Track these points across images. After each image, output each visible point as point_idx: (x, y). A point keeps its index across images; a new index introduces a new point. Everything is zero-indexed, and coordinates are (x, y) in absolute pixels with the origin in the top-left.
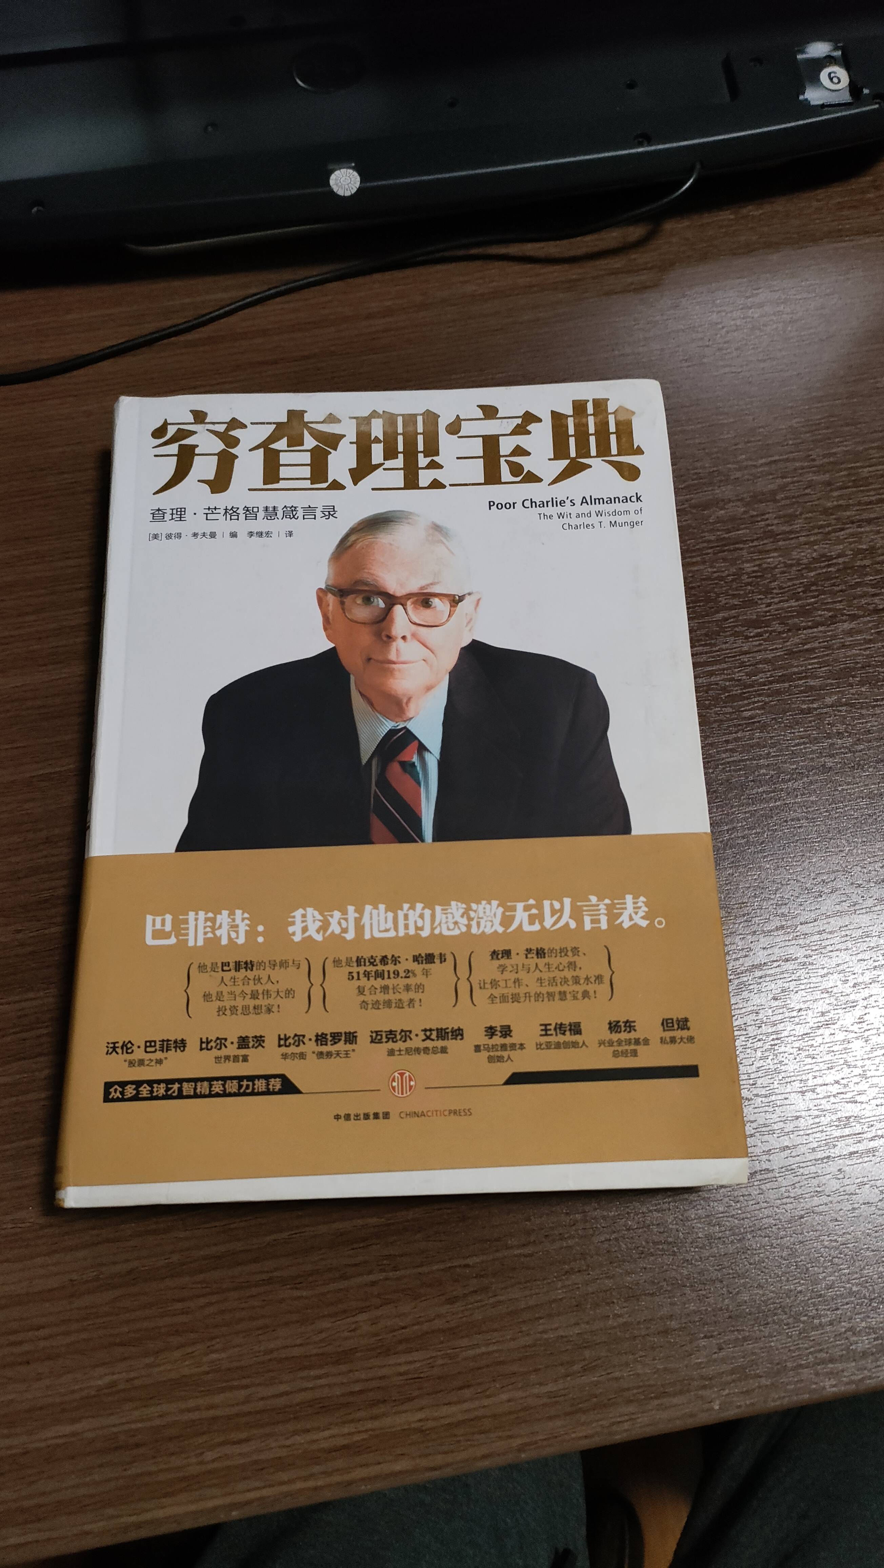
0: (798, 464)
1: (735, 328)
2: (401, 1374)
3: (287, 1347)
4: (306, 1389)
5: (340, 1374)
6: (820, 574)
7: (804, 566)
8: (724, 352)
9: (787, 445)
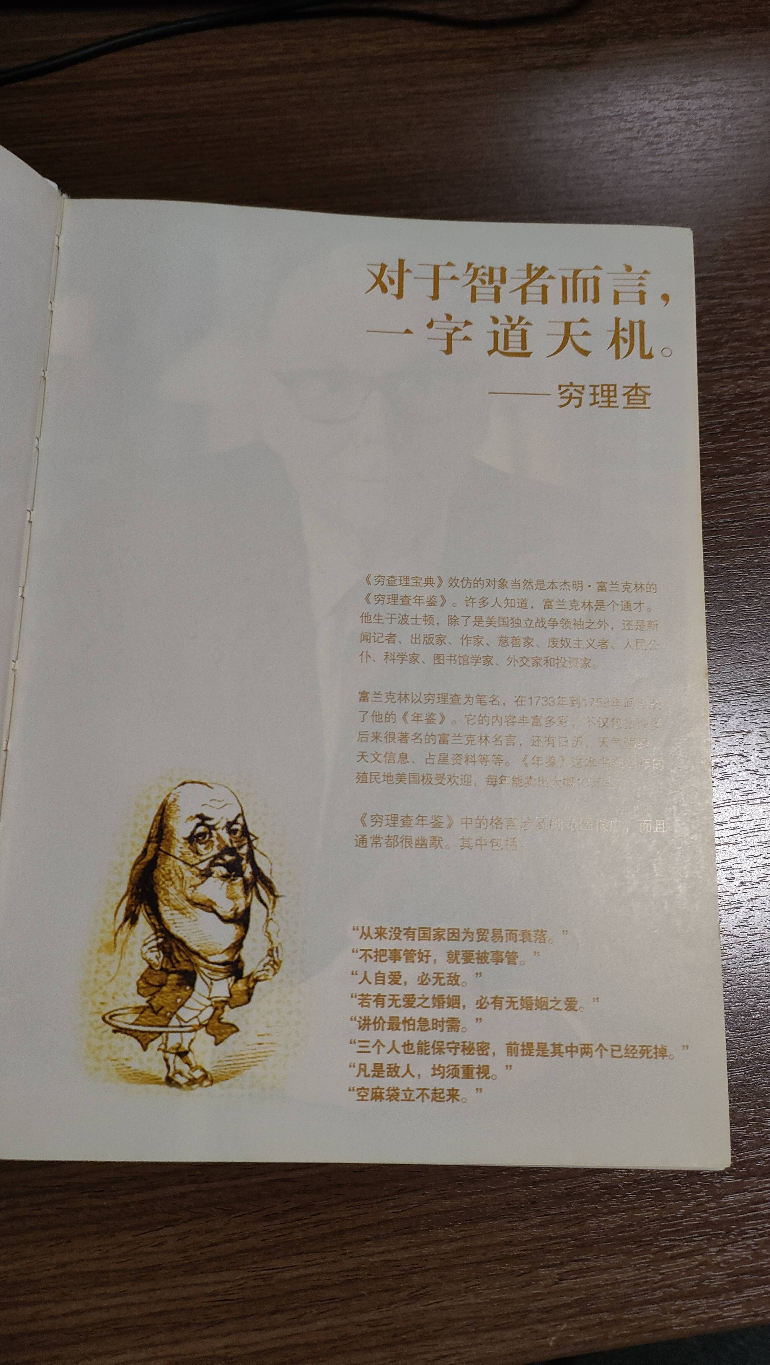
0: (727, 284)
1: (667, 120)
2: (207, 1295)
3: (82, 1260)
4: (100, 1308)
5: (139, 1293)
6: (741, 413)
7: (724, 403)
8: (655, 146)
9: (717, 260)
